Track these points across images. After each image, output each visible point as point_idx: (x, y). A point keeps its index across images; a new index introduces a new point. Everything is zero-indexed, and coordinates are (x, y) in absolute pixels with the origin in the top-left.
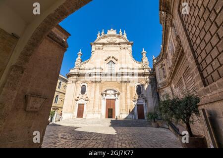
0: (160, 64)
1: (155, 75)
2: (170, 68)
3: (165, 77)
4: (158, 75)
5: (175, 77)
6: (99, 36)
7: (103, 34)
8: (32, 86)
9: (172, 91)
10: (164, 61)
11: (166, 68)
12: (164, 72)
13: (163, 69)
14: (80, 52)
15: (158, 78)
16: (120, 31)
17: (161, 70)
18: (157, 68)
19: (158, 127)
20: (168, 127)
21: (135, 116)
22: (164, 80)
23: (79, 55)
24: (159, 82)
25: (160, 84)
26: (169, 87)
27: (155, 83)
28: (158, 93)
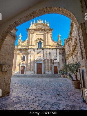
0: (68, 43)
1: (65, 50)
2: (73, 46)
3: (70, 51)
4: (66, 50)
5: (75, 51)
6: (32, 24)
7: (34, 23)
8: (3, 60)
9: (73, 59)
10: (70, 42)
11: (71, 46)
12: (70, 48)
13: (69, 46)
14: (20, 35)
15: (66, 52)
16: (45, 21)
17: (68, 47)
18: (66, 46)
19: (64, 77)
20: (69, 77)
21: (53, 72)
22: (69, 53)
23: (20, 37)
24: (67, 53)
25: (67, 55)
26: (72, 56)
27: (64, 54)
28: (66, 60)
